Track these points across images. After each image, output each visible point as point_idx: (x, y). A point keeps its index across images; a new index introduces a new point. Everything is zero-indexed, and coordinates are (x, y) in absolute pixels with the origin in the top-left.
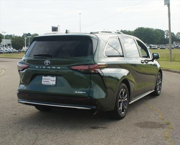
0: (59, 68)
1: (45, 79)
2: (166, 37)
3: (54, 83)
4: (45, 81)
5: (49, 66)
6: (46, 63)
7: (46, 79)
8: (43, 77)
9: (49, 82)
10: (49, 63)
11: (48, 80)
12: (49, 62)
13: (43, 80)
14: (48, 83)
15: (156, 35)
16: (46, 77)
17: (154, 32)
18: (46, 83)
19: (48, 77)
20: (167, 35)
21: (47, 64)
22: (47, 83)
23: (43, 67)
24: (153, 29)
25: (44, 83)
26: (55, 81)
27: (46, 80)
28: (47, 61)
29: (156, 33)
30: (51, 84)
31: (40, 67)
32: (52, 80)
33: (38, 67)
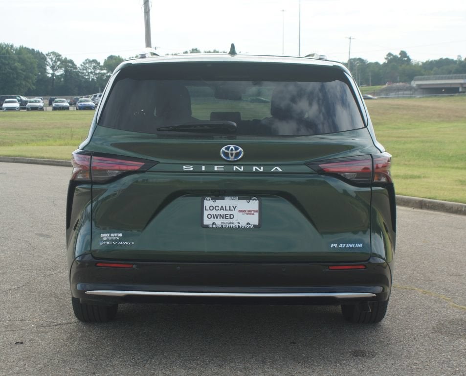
0: (279, 170)
1: (214, 208)
2: (51, 72)
3: (254, 220)
4: (215, 216)
5: (240, 165)
6: (226, 154)
7: (222, 208)
8: (208, 203)
9: (232, 217)
10: (238, 154)
11: (229, 212)
12: (240, 149)
13: (206, 213)
14: (229, 221)
15: (23, 67)
16: (219, 203)
17: (16, 57)
18: (219, 222)
19: (228, 202)
20: (53, 68)
21: (232, 158)
22: (225, 220)
23: (216, 168)
24: (12, 46)
25: (213, 220)
26: (257, 214)
27: (222, 212)
28: (232, 147)
29: (22, 61)
30: (243, 223)
31: (203, 168)
32: (245, 211)
33: (192, 169)
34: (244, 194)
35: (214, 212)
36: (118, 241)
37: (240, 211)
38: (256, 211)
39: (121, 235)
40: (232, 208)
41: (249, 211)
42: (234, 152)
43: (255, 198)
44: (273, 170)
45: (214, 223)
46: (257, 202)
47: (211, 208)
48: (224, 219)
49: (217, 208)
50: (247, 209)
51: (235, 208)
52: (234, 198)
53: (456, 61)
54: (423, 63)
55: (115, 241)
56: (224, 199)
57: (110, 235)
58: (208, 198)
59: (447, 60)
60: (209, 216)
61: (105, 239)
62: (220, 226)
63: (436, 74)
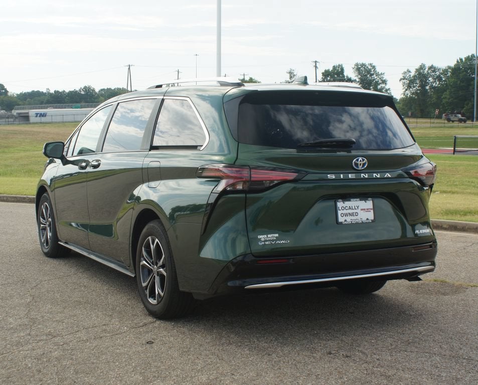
0: (389, 176)
1: (344, 208)
3: (370, 216)
4: (346, 215)
5: (365, 173)
6: (356, 165)
7: (350, 208)
8: (340, 204)
9: (357, 214)
10: (364, 164)
11: (354, 211)
12: (366, 160)
13: (339, 212)
14: (355, 218)
16: (347, 204)
18: (349, 219)
19: (354, 203)
21: (360, 168)
23: (350, 176)
25: (344, 218)
26: (372, 211)
27: (350, 211)
28: (360, 159)
30: (364, 219)
31: (342, 176)
32: (365, 209)
33: (334, 177)
34: (363, 196)
35: (345, 212)
36: (276, 240)
37: (362, 210)
38: (371, 209)
39: (277, 235)
40: (356, 208)
41: (367, 209)
42: (362, 163)
43: (370, 199)
44: (386, 176)
45: (345, 221)
46: (371, 201)
47: (343, 208)
48: (352, 217)
49: (346, 208)
50: (366, 208)
51: (358, 207)
52: (357, 200)
53: (46, 93)
54: (17, 95)
55: (273, 240)
56: (350, 201)
57: (267, 236)
58: (340, 200)
59: (38, 92)
60: (342, 215)
61: (263, 239)
62: (350, 222)
63: (30, 104)
